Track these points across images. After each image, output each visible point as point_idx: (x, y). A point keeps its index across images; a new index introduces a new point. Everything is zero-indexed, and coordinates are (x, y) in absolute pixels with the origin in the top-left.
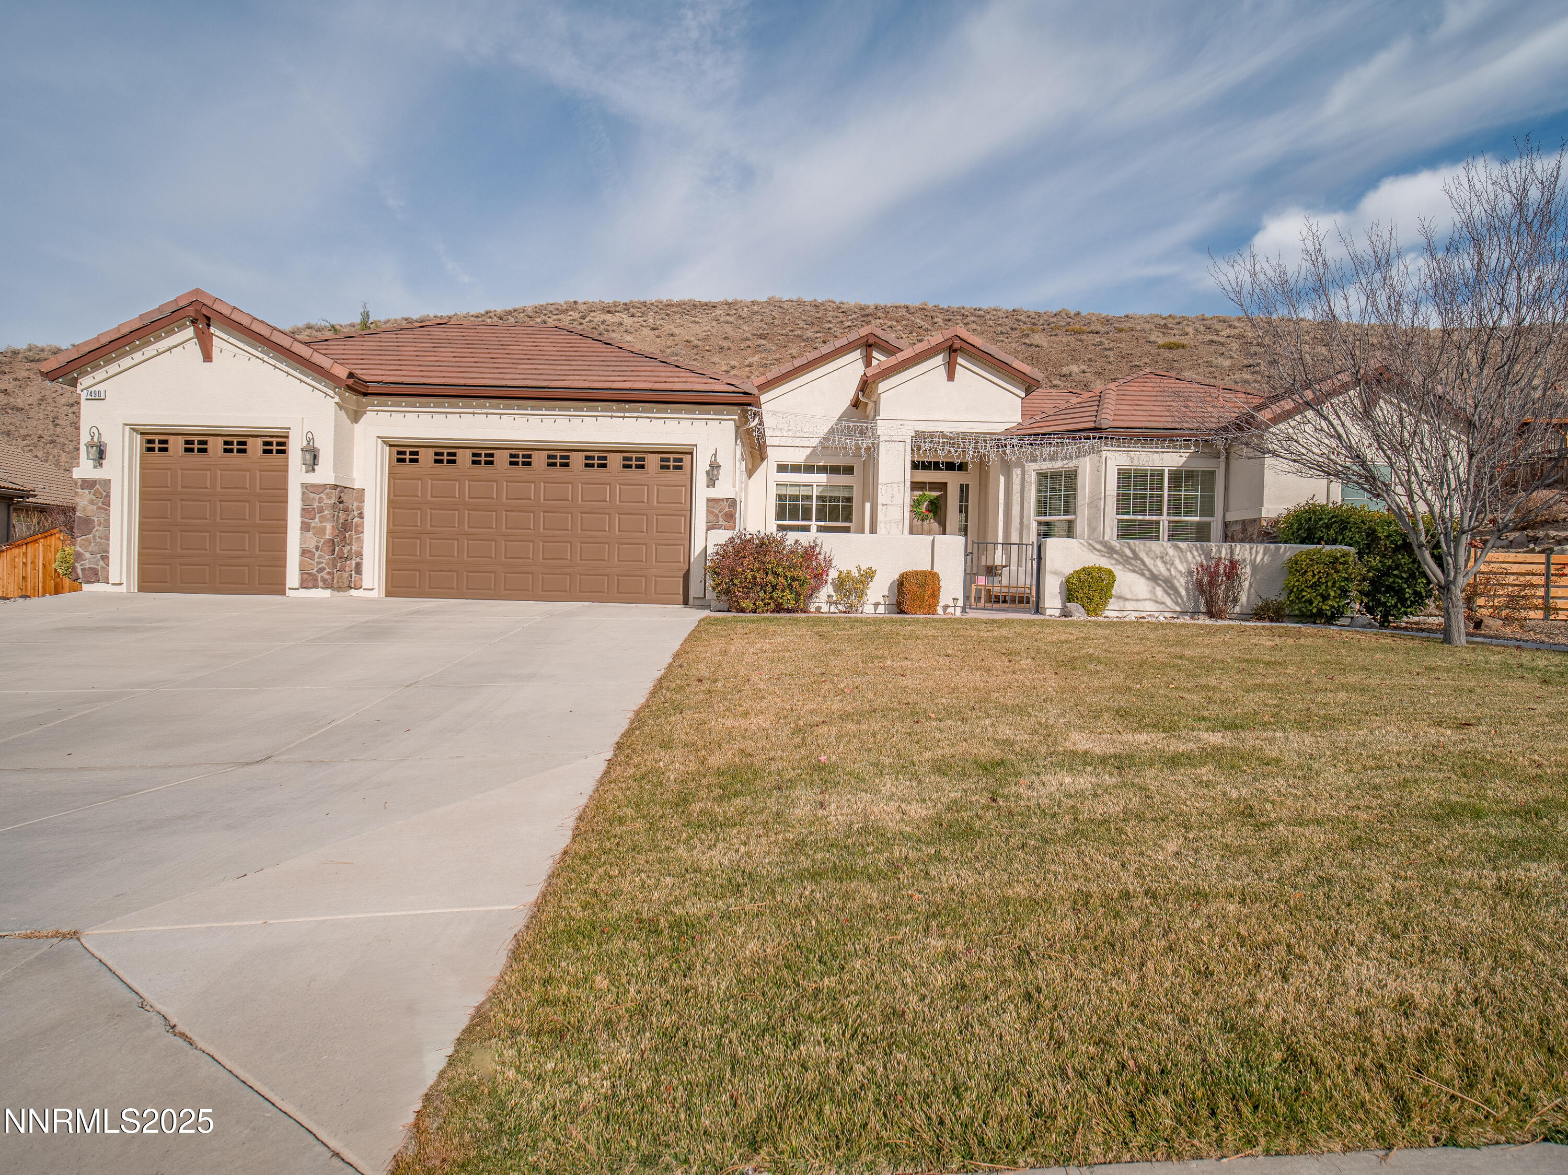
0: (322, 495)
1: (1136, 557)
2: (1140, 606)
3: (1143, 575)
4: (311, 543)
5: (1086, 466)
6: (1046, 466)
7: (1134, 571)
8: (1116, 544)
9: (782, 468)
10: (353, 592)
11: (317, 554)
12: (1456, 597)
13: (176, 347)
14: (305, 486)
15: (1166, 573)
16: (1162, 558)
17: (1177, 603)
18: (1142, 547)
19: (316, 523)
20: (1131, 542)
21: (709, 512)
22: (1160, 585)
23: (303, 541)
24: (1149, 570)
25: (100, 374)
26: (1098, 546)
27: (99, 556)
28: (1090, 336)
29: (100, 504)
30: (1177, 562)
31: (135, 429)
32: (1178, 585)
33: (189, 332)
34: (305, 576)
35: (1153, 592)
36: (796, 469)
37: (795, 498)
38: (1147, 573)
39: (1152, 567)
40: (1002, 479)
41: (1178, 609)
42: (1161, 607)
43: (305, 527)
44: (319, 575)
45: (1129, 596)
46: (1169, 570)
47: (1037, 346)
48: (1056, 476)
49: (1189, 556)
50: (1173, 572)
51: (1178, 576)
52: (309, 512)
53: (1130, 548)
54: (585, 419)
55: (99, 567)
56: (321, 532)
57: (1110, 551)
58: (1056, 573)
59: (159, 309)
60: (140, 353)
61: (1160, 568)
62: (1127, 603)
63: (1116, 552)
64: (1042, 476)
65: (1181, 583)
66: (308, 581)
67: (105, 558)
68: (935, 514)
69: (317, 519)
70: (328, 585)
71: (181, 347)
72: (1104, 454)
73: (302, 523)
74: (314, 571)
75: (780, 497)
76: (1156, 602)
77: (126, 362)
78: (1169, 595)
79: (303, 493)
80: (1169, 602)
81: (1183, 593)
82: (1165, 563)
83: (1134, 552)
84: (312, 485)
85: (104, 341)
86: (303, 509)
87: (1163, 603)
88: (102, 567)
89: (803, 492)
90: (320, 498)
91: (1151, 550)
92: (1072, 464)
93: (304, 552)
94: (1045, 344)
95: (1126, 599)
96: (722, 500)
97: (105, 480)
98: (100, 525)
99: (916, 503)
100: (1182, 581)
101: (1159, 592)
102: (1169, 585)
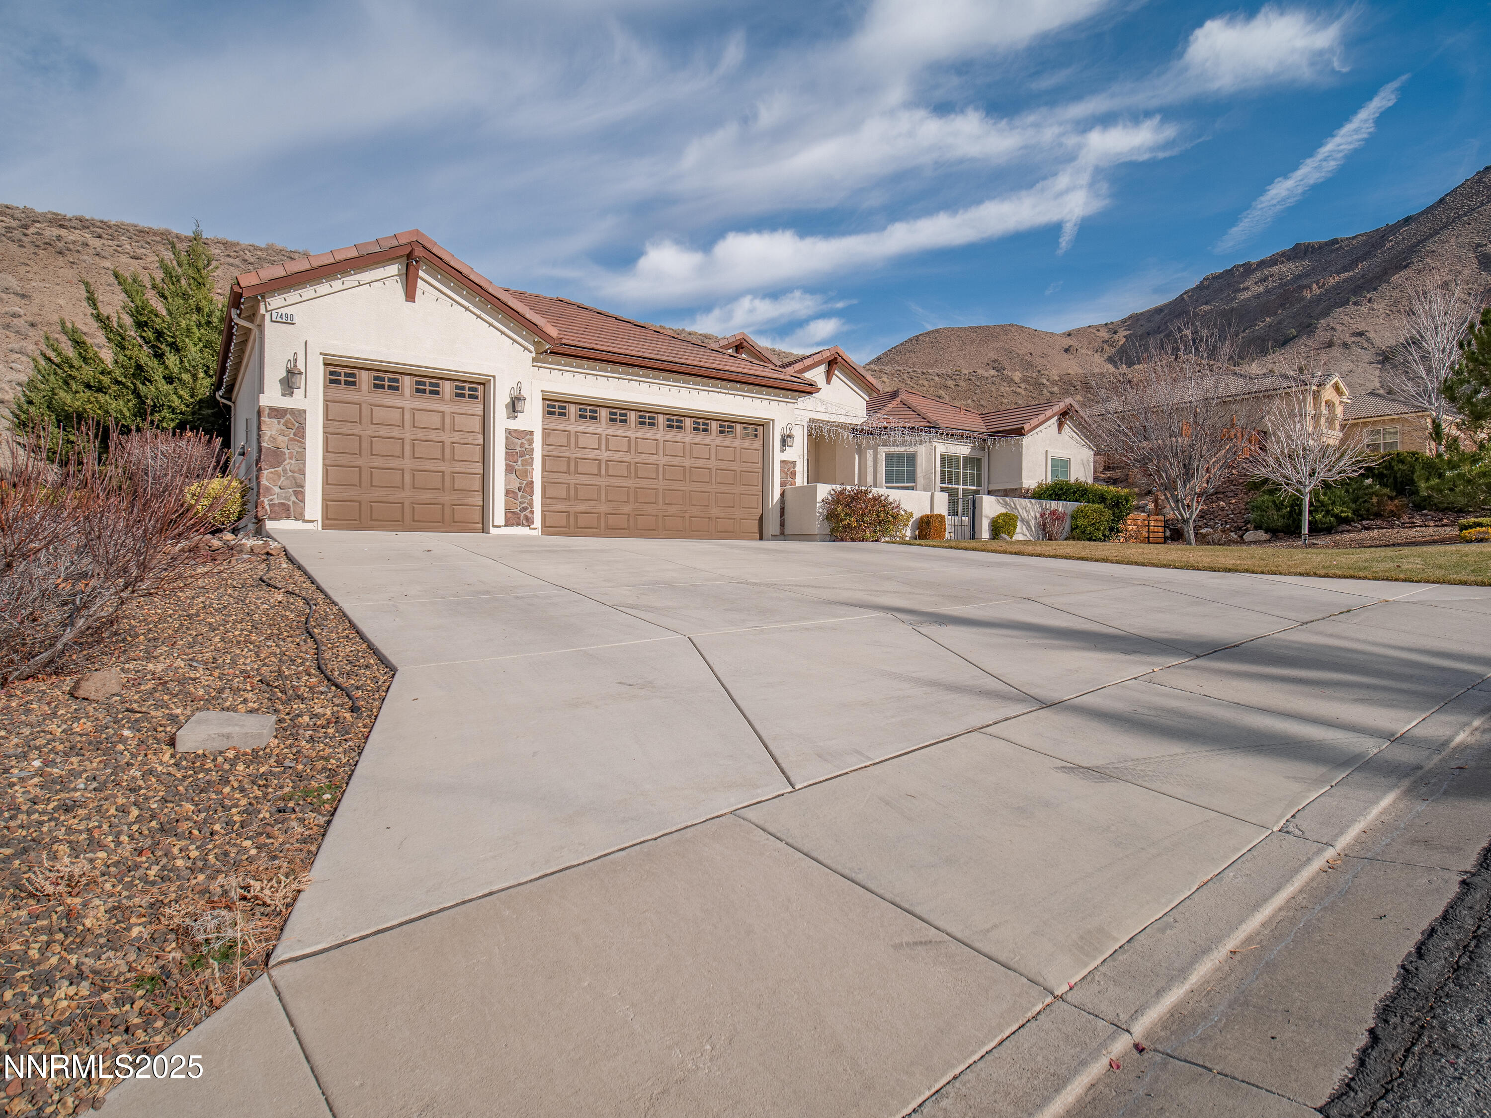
0: (523, 441)
1: (1016, 507)
4: (514, 486)
5: (922, 452)
6: (893, 449)
11: (520, 494)
13: (376, 281)
14: (509, 432)
18: (1017, 502)
19: (518, 466)
21: (782, 470)
22: (1024, 525)
23: (507, 482)
25: (293, 297)
26: (1001, 501)
27: (291, 490)
29: (292, 436)
30: (1031, 511)
31: (325, 359)
32: (1031, 524)
33: (393, 269)
34: (509, 515)
35: (1022, 528)
39: (1022, 514)
40: (857, 457)
43: (509, 469)
44: (522, 514)
46: (1028, 516)
48: (900, 456)
49: (1035, 507)
51: (1031, 519)
52: (513, 455)
53: (1013, 502)
54: (701, 392)
55: (290, 503)
56: (523, 475)
57: (1006, 504)
60: (340, 282)
61: (1025, 514)
63: (1008, 504)
64: (889, 457)
66: (512, 519)
67: (299, 493)
69: (519, 463)
71: (381, 283)
72: (935, 444)
73: (507, 465)
74: (517, 510)
77: (323, 288)
79: (507, 438)
82: (1026, 511)
83: (1015, 504)
84: (516, 431)
86: (507, 453)
88: (294, 502)
90: (522, 443)
91: (1021, 504)
92: (912, 449)
93: (507, 492)
96: (789, 462)
97: (299, 410)
98: (291, 458)
100: (1033, 522)
102: (1028, 524)
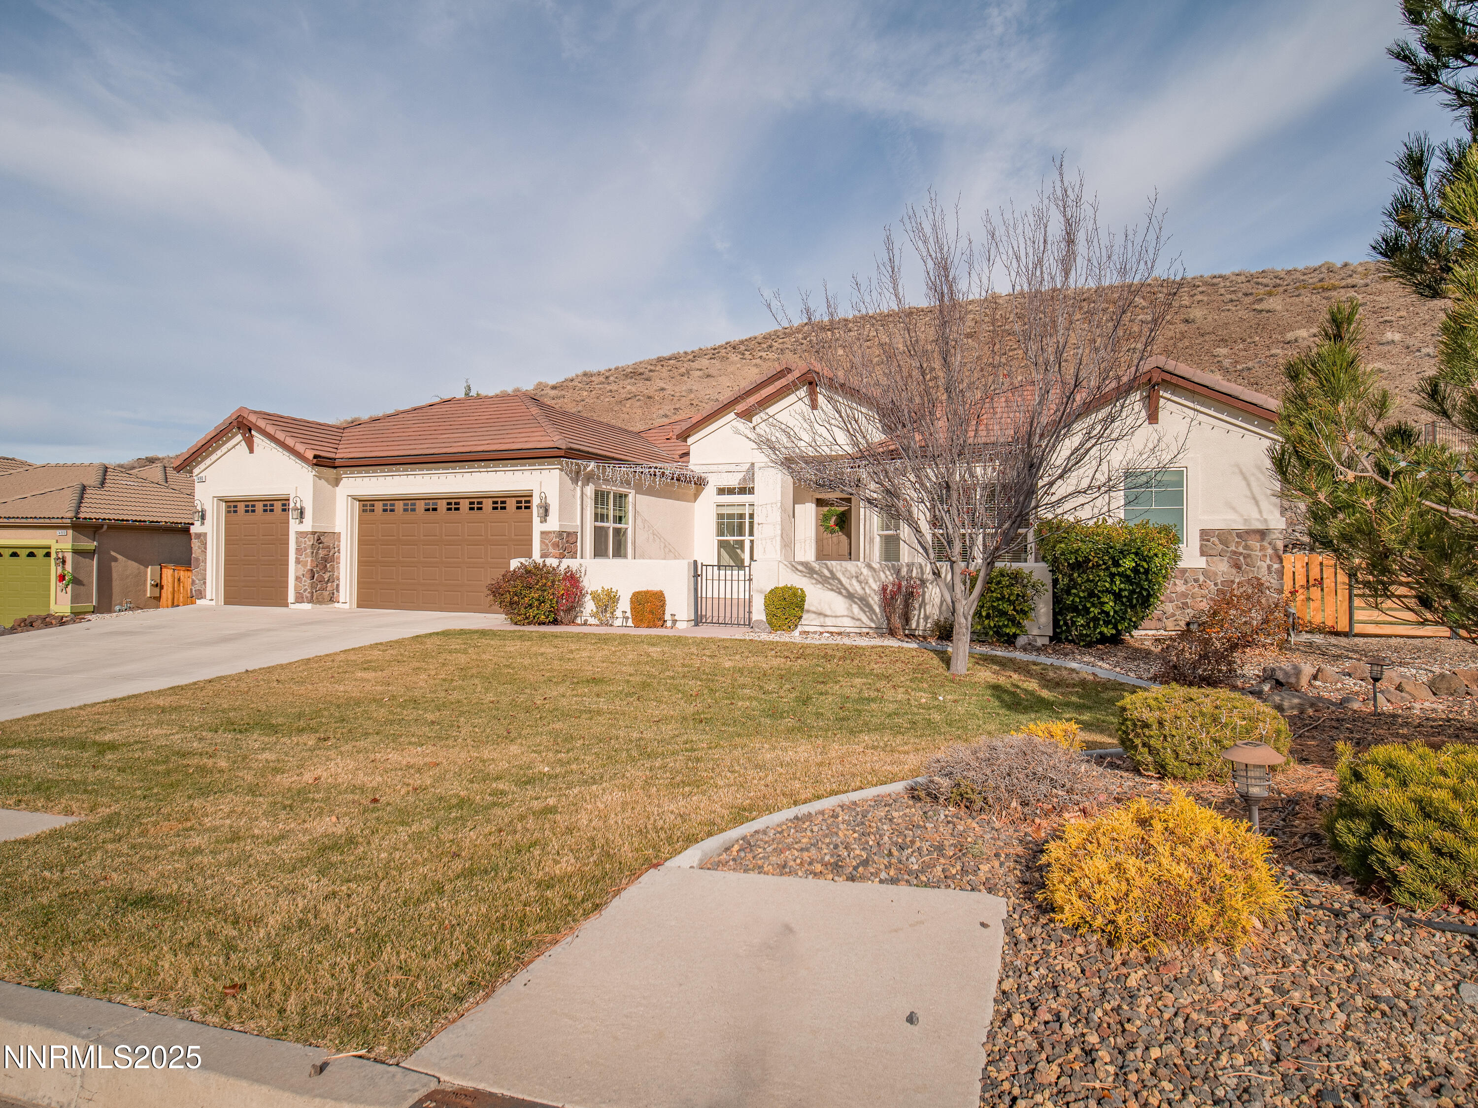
0: (306, 539)
1: (834, 576)
2: (839, 622)
3: (840, 593)
4: (300, 573)
7: (832, 590)
8: (816, 566)
9: (721, 491)
10: (336, 605)
11: (304, 579)
12: (959, 624)
13: (235, 446)
14: (297, 533)
15: (861, 592)
16: (857, 577)
17: (872, 620)
18: (839, 567)
19: (302, 558)
20: (829, 563)
21: (542, 542)
22: (856, 603)
23: (296, 570)
24: (846, 589)
25: (202, 466)
26: (800, 568)
27: (202, 582)
28: (1343, 291)
29: (202, 548)
30: (871, 581)
31: (221, 499)
32: (872, 602)
33: (239, 437)
34: (298, 595)
35: (850, 609)
36: (731, 491)
37: (731, 516)
38: (844, 591)
39: (848, 586)
41: (873, 625)
42: (858, 624)
43: (298, 561)
44: (304, 594)
45: (828, 613)
46: (863, 589)
47: (1268, 311)
49: (882, 575)
50: (868, 591)
51: (873, 594)
52: (300, 551)
53: (828, 569)
54: (465, 475)
56: (305, 565)
57: (809, 570)
58: (761, 592)
59: (223, 423)
60: (220, 451)
61: (855, 587)
62: (827, 619)
63: (816, 573)
65: (875, 601)
66: (299, 599)
67: (205, 583)
68: (842, 528)
69: (304, 555)
70: (311, 601)
71: (237, 446)
73: (296, 557)
74: (302, 591)
75: (720, 516)
76: (853, 618)
77: (214, 457)
78: (864, 612)
79: (297, 538)
80: (864, 619)
81: (877, 610)
82: (860, 582)
83: (831, 572)
84: (301, 533)
85: (200, 445)
86: (296, 549)
87: (859, 620)
88: (203, 589)
89: (736, 511)
90: (305, 541)
91: (846, 570)
93: (297, 579)
94: (1279, 308)
95: (826, 616)
96: (550, 532)
97: (205, 533)
99: (826, 518)
100: (876, 598)
101: (856, 609)
102: (863, 602)
